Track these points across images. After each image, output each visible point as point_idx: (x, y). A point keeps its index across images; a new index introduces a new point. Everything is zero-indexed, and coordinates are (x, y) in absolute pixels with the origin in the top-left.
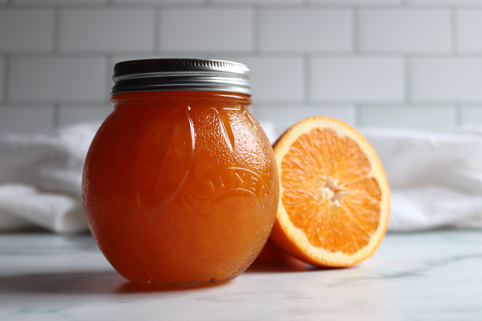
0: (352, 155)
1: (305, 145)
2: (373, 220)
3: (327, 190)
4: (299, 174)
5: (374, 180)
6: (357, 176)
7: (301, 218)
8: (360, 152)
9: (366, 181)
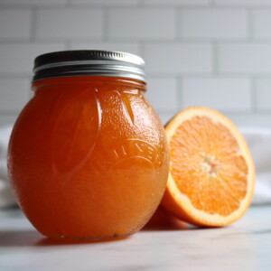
0: (224, 138)
1: (188, 129)
2: (242, 189)
3: (206, 165)
4: (183, 151)
5: (242, 158)
6: (228, 154)
7: (186, 187)
8: (230, 134)
9: (236, 158)
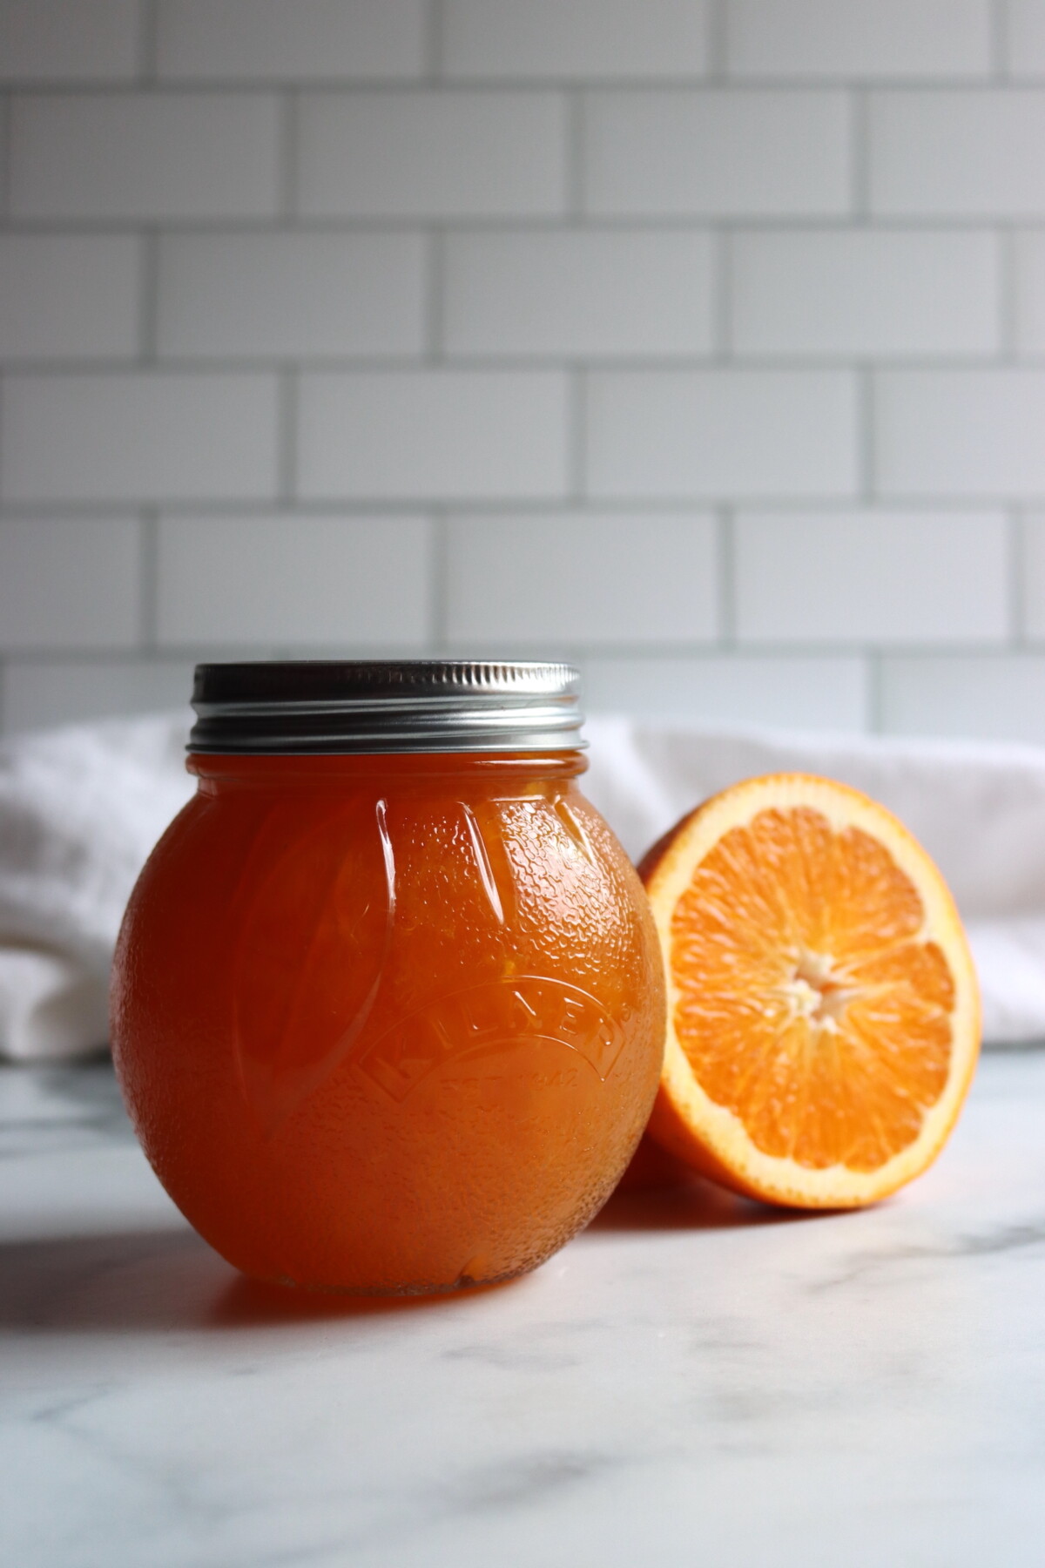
0: (871, 881)
1: (738, 862)
2: (931, 1066)
3: (802, 987)
4: (722, 949)
5: (933, 950)
6: (881, 942)
7: (730, 1075)
8: (894, 872)
9: (911, 954)
